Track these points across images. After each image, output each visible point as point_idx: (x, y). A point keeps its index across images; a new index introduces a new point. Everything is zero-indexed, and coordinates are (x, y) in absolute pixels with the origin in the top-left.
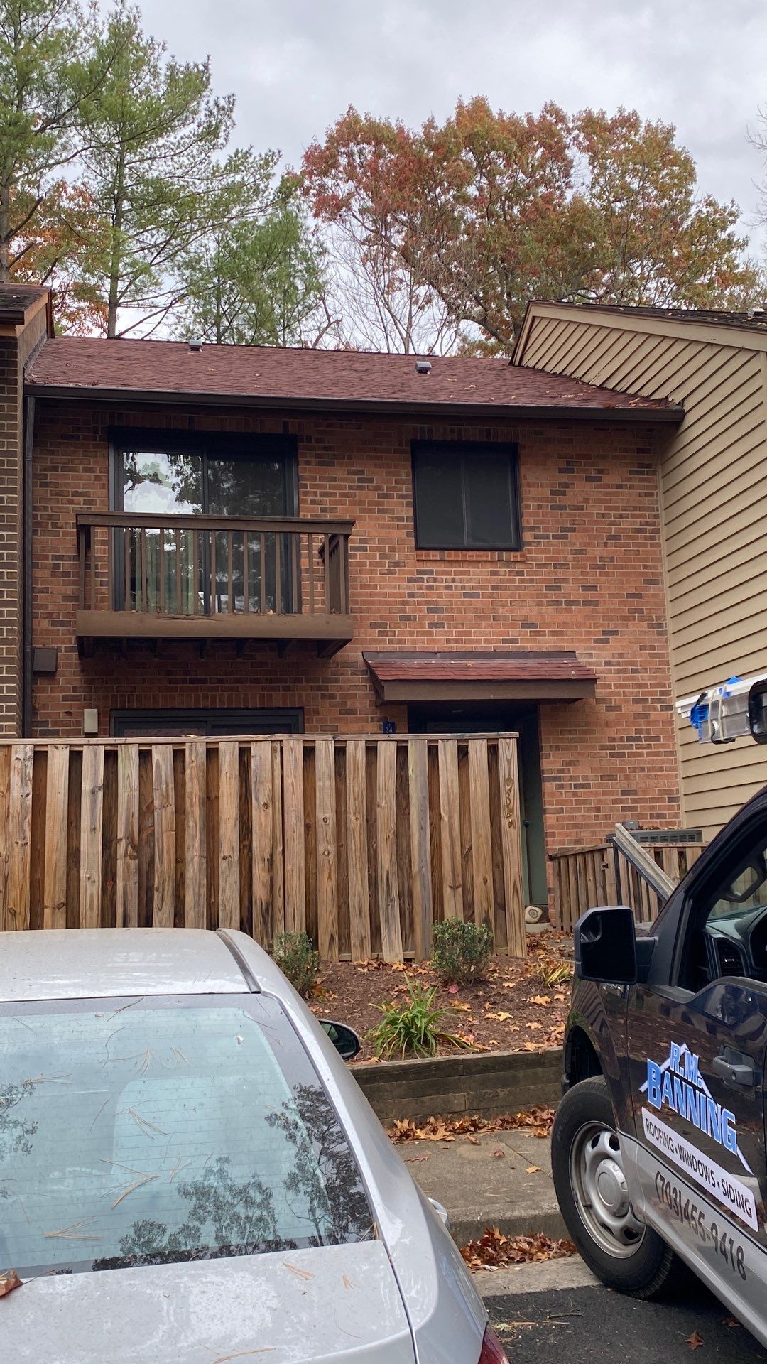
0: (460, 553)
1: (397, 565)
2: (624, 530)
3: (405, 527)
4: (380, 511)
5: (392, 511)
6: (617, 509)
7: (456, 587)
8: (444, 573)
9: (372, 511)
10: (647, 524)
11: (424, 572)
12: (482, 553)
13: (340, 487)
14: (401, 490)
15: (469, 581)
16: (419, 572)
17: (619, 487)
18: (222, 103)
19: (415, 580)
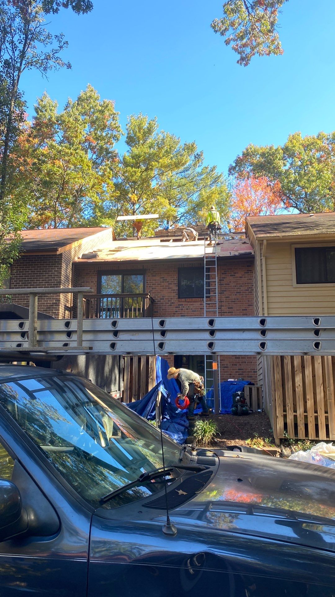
0: (191, 299)
1: (173, 303)
2: (242, 290)
3: (175, 292)
4: (168, 288)
5: (172, 288)
6: (240, 284)
7: (189, 309)
8: (186, 305)
9: (166, 288)
10: (250, 288)
11: (180, 305)
12: (197, 299)
13: (157, 282)
14: (174, 282)
15: (194, 307)
16: (179, 305)
17: (241, 277)
18: (199, 153)
19: (178, 307)
